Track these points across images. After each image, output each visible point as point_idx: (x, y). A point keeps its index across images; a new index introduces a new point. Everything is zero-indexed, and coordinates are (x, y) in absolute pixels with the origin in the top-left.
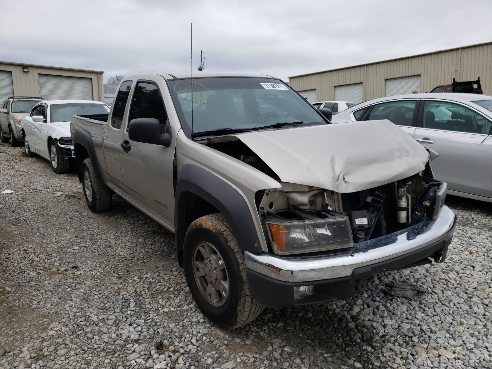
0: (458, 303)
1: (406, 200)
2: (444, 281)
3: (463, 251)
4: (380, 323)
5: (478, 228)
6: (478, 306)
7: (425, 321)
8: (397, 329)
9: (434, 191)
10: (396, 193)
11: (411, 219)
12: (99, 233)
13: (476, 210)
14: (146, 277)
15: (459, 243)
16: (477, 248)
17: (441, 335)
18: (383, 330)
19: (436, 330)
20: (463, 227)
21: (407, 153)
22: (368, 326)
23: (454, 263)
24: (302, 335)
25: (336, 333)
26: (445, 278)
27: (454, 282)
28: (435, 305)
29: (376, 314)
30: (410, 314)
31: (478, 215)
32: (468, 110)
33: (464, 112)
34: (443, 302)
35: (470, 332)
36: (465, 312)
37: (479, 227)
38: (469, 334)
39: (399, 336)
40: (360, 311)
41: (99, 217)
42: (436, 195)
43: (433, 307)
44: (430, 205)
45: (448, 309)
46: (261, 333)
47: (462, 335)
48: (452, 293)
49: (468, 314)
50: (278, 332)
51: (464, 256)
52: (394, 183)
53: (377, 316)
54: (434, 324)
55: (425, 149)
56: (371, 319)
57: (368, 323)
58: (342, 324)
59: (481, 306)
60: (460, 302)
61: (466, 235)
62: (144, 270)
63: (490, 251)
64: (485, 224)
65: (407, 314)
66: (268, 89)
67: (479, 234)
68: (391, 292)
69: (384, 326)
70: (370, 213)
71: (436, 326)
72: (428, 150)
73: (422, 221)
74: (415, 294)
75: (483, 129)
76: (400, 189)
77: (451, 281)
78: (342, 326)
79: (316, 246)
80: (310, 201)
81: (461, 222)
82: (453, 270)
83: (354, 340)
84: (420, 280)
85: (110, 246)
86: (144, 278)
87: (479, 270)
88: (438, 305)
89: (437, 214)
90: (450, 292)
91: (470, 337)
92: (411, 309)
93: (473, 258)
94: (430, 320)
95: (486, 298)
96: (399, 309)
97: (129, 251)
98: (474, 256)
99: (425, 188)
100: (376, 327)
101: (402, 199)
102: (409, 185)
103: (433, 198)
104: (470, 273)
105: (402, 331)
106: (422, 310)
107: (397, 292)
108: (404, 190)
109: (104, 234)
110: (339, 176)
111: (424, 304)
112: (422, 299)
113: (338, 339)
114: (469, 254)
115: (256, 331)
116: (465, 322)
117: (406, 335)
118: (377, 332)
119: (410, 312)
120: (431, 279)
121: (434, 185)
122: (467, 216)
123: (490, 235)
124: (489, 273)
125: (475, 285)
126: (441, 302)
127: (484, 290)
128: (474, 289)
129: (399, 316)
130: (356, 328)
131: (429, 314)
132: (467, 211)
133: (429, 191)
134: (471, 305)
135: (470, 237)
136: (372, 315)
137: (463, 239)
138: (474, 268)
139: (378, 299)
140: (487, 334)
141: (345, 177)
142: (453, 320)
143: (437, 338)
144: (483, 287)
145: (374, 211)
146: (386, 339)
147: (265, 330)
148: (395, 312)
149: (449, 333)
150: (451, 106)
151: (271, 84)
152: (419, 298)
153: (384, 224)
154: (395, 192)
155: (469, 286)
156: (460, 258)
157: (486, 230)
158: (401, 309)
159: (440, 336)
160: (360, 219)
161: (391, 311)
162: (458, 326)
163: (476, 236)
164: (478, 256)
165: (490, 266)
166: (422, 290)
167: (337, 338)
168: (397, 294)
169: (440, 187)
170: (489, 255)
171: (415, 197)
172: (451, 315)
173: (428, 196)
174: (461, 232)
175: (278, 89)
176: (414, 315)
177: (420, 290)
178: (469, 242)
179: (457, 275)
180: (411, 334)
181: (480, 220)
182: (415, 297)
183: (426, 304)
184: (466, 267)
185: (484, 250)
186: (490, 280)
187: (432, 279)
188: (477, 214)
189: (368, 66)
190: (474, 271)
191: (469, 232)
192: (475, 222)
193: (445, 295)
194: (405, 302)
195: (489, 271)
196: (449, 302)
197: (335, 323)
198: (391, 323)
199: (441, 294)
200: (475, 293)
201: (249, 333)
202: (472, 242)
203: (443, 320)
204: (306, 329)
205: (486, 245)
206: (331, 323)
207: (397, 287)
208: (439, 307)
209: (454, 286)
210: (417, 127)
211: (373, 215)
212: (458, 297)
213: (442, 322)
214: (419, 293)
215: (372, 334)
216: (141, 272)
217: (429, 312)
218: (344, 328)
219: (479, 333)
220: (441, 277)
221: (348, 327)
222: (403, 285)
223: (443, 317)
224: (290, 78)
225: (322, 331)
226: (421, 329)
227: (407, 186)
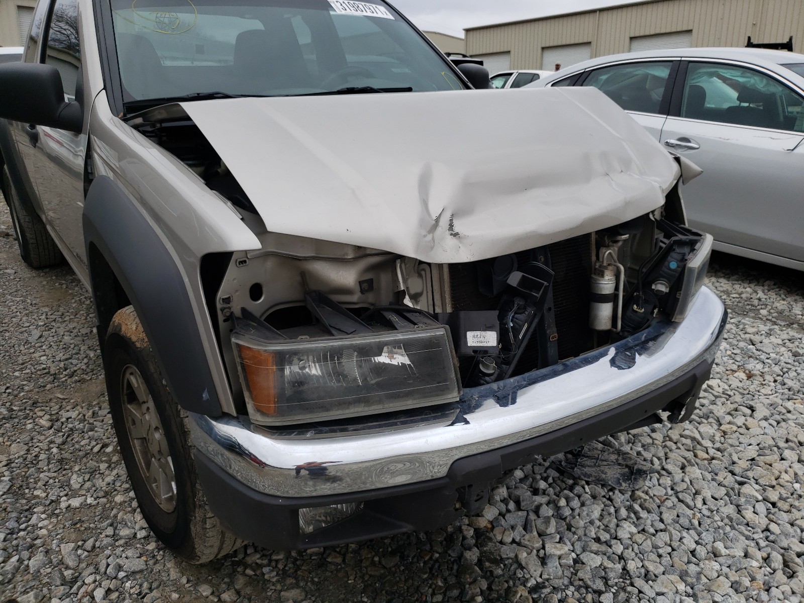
0: (713, 497)
1: (613, 278)
2: (688, 442)
3: (734, 371)
4: (535, 551)
5: (767, 319)
6: (754, 507)
7: (636, 547)
8: (572, 569)
9: (679, 257)
10: (594, 258)
11: (622, 321)
12: (18, 313)
13: (767, 283)
14: (69, 416)
15: (729, 353)
16: (762, 366)
17: (666, 587)
18: (540, 570)
19: (656, 573)
20: (740, 318)
21: (626, 164)
22: (508, 558)
23: (713, 398)
24: (354, 580)
25: (433, 574)
26: (692, 435)
27: (708, 444)
28: (663, 502)
29: (531, 527)
30: (606, 529)
31: (770, 293)
32: (772, 82)
33: (763, 87)
34: (681, 496)
35: (732, 579)
36: (726, 521)
37: (770, 318)
38: (730, 584)
39: (572, 588)
40: (496, 519)
41: (37, 279)
42: (685, 266)
43: (659, 507)
44: (667, 290)
45: (689, 512)
46: (266, 570)
47: (713, 588)
48: (703, 472)
49: (733, 528)
50: (303, 568)
51: (735, 383)
52: (588, 236)
53: (531, 532)
54: (654, 557)
55: (671, 157)
56: (517, 540)
57: (507, 552)
58: (450, 552)
59: (761, 508)
60: (716, 496)
61: (743, 336)
62: (72, 401)
63: (787, 372)
64: (781, 313)
65: (599, 527)
66: (343, 12)
67: (769, 334)
68: (573, 468)
69: (543, 561)
70: (516, 313)
71: (658, 560)
72: (677, 160)
73: (647, 327)
74: (623, 475)
75: (797, 123)
76: (603, 250)
77: (703, 442)
78: (450, 555)
79: (358, 401)
80: (361, 283)
81: (737, 305)
82: (711, 415)
83: (468, 597)
84: (640, 438)
85: (27, 342)
86: (64, 420)
87: (762, 417)
88: (669, 503)
89: (683, 311)
90: (698, 471)
91: (731, 591)
92: (610, 514)
93: (752, 388)
94: (647, 546)
95: (773, 487)
96: (585, 513)
97: (61, 354)
98: (756, 382)
99: (661, 248)
100: (523, 564)
101: (603, 276)
102: (625, 241)
103: (677, 275)
104: (744, 424)
105: (580, 574)
106: (632, 515)
107: (587, 470)
108: (610, 253)
109: (27, 315)
110: (437, 220)
111: (639, 501)
112: (637, 488)
113: (433, 594)
114: (745, 378)
115: (257, 564)
116: (724, 551)
117: (587, 587)
118: (524, 577)
119: (605, 523)
120: (662, 436)
121: (681, 243)
122: (748, 295)
123: (790, 338)
124: (783, 424)
125: (752, 452)
126: (676, 493)
127: (771, 465)
128: (750, 462)
129: (580, 532)
130: (480, 563)
131: (646, 528)
132: (750, 283)
133: (669, 258)
134: (740, 503)
135: (751, 340)
136: (521, 529)
137: (736, 343)
138: (753, 411)
139: (542, 485)
140: (769, 582)
141: (455, 222)
142: (697, 543)
143: (658, 594)
144: (768, 459)
145: (525, 308)
146: (543, 596)
147: (277, 561)
148: (573, 523)
149: (685, 582)
150: (739, 74)
151: (352, 2)
152: (631, 486)
153: (553, 335)
154: (590, 257)
155: (740, 455)
156: (727, 387)
157: (783, 324)
158: (588, 515)
159: (664, 590)
160: (478, 333)
161: (565, 519)
162: (707, 562)
163: (763, 337)
164: (764, 383)
165: (785, 408)
166: (640, 467)
167: (430, 590)
168: (586, 475)
169: (696, 247)
170: (786, 381)
171: (637, 268)
172: (695, 529)
173: (666, 270)
174: (735, 328)
175: (369, 14)
176: (613, 531)
177: (636, 467)
178: (749, 350)
179: (716, 427)
180: (599, 585)
181: (773, 302)
182: (624, 484)
183: (645, 500)
184: (736, 410)
185: (777, 369)
186: (784, 440)
187: (664, 437)
188: (769, 291)
189: (602, 13)
190: (751, 419)
191: (750, 330)
192: (763, 307)
193: (687, 479)
194: (600, 493)
195: (784, 420)
196: (695, 494)
197: (435, 548)
198: (558, 553)
199: (678, 475)
200: (750, 474)
201: (239, 569)
202: (755, 351)
203: (675, 544)
204: (368, 563)
205: (782, 358)
206: (428, 547)
207: (587, 457)
208: (670, 508)
209: (707, 453)
210: (668, 115)
211: (521, 317)
212: (714, 483)
213: (673, 550)
214: (632, 473)
215: (511, 583)
216: (64, 403)
217: (649, 522)
218: (453, 563)
219: (753, 579)
220: (684, 433)
221: (462, 560)
222: (603, 451)
223: (676, 535)
224: (468, 31)
225: (402, 568)
226: (624, 569)
227: (620, 243)
